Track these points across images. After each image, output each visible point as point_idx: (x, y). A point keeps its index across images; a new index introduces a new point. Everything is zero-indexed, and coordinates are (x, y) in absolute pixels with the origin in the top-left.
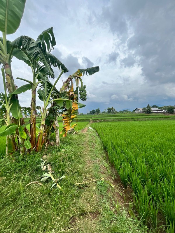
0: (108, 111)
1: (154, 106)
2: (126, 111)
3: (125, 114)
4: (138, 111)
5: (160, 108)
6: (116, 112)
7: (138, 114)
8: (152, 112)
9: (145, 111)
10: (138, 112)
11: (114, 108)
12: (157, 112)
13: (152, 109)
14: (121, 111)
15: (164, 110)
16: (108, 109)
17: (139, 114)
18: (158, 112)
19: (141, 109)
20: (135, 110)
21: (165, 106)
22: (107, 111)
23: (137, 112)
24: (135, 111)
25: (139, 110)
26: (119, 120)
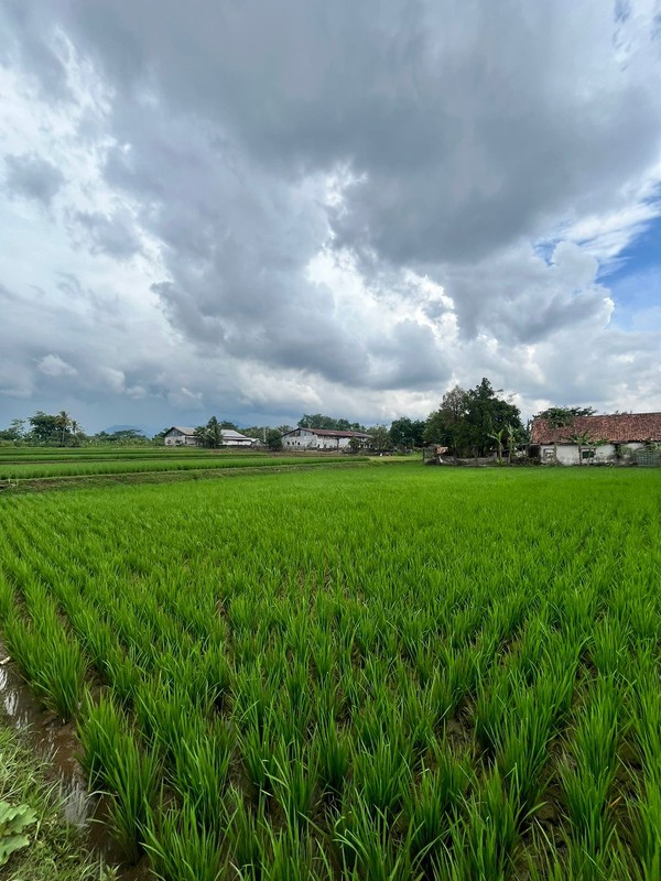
0: (37, 431)
1: (228, 426)
2: (130, 435)
3: (128, 448)
4: (179, 438)
5: (243, 432)
6: (81, 436)
7: (177, 449)
8: (224, 443)
9: (201, 440)
10: (178, 442)
11: (71, 417)
12: (236, 443)
13: (224, 432)
14: (103, 434)
15: (254, 440)
16: (34, 421)
17: (182, 449)
18: (240, 443)
19: (191, 430)
20: (165, 435)
21: (255, 428)
22: (28, 429)
23: (173, 442)
24: (167, 439)
25: (181, 434)
26: (122, 480)
